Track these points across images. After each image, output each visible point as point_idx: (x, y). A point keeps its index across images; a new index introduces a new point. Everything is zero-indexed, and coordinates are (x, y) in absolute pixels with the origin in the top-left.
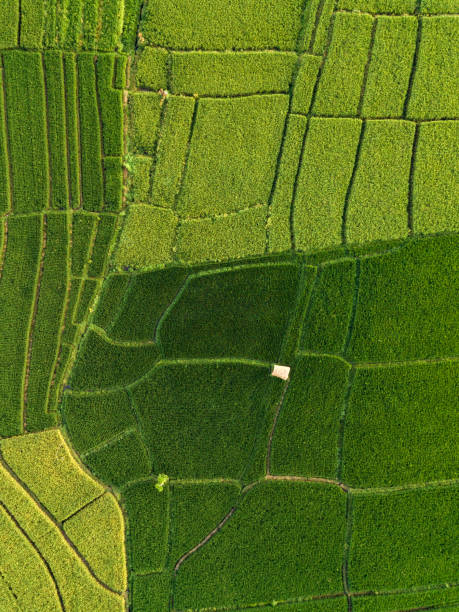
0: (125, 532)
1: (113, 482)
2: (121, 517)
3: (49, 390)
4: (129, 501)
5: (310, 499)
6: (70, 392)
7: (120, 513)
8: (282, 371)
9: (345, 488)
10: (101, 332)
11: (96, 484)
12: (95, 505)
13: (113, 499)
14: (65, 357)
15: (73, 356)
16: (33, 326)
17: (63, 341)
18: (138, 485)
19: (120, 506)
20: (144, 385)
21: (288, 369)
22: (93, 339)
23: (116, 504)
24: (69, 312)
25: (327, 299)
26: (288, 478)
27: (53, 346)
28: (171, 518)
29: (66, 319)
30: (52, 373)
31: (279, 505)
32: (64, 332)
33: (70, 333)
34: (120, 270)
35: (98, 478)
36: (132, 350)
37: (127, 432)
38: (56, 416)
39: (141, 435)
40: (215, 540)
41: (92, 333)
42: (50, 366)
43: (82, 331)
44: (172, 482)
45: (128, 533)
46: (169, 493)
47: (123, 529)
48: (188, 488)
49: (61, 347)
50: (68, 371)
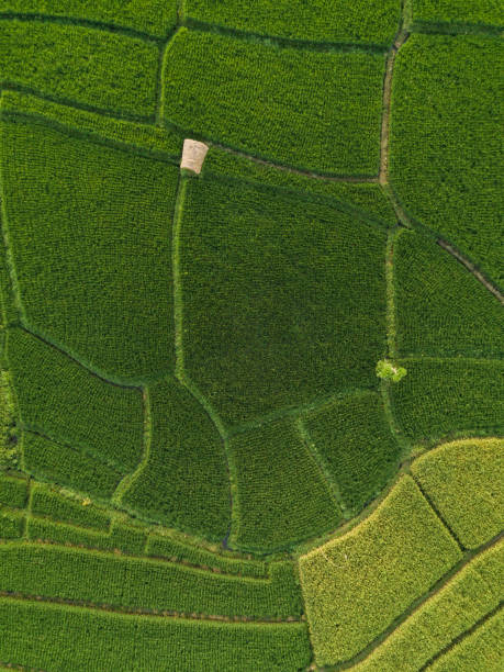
0: (481, 437)
1: (391, 460)
2: (453, 444)
3: (229, 578)
4: (426, 431)
5: (422, 100)
6: (233, 538)
7: (447, 446)
8: (193, 155)
9: (401, 37)
10: (126, 484)
11: (395, 490)
12: (433, 492)
13: (422, 458)
14: (170, 548)
15: (166, 533)
16: (113, 608)
17: (140, 553)
18: (398, 414)
19: (435, 446)
20: (217, 405)
21: (188, 143)
22: (138, 498)
23: (430, 453)
24: (90, 543)
25: (60, 72)
26: (385, 144)
27: (149, 571)
28: (455, 354)
29: (101, 549)
30: (199, 571)
31: (432, 159)
32: (125, 551)
33: (128, 541)
34: (12, 452)
35: (385, 487)
36: (157, 427)
37: (304, 434)
38: (275, 564)
39: (310, 409)
40: (494, 274)
41: (126, 499)
42: (185, 575)
43: (124, 517)
44: (392, 352)
45: (483, 432)
46: (412, 358)
47: (475, 441)
48: (402, 324)
49: (152, 556)
50: (195, 542)
